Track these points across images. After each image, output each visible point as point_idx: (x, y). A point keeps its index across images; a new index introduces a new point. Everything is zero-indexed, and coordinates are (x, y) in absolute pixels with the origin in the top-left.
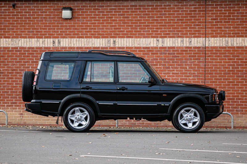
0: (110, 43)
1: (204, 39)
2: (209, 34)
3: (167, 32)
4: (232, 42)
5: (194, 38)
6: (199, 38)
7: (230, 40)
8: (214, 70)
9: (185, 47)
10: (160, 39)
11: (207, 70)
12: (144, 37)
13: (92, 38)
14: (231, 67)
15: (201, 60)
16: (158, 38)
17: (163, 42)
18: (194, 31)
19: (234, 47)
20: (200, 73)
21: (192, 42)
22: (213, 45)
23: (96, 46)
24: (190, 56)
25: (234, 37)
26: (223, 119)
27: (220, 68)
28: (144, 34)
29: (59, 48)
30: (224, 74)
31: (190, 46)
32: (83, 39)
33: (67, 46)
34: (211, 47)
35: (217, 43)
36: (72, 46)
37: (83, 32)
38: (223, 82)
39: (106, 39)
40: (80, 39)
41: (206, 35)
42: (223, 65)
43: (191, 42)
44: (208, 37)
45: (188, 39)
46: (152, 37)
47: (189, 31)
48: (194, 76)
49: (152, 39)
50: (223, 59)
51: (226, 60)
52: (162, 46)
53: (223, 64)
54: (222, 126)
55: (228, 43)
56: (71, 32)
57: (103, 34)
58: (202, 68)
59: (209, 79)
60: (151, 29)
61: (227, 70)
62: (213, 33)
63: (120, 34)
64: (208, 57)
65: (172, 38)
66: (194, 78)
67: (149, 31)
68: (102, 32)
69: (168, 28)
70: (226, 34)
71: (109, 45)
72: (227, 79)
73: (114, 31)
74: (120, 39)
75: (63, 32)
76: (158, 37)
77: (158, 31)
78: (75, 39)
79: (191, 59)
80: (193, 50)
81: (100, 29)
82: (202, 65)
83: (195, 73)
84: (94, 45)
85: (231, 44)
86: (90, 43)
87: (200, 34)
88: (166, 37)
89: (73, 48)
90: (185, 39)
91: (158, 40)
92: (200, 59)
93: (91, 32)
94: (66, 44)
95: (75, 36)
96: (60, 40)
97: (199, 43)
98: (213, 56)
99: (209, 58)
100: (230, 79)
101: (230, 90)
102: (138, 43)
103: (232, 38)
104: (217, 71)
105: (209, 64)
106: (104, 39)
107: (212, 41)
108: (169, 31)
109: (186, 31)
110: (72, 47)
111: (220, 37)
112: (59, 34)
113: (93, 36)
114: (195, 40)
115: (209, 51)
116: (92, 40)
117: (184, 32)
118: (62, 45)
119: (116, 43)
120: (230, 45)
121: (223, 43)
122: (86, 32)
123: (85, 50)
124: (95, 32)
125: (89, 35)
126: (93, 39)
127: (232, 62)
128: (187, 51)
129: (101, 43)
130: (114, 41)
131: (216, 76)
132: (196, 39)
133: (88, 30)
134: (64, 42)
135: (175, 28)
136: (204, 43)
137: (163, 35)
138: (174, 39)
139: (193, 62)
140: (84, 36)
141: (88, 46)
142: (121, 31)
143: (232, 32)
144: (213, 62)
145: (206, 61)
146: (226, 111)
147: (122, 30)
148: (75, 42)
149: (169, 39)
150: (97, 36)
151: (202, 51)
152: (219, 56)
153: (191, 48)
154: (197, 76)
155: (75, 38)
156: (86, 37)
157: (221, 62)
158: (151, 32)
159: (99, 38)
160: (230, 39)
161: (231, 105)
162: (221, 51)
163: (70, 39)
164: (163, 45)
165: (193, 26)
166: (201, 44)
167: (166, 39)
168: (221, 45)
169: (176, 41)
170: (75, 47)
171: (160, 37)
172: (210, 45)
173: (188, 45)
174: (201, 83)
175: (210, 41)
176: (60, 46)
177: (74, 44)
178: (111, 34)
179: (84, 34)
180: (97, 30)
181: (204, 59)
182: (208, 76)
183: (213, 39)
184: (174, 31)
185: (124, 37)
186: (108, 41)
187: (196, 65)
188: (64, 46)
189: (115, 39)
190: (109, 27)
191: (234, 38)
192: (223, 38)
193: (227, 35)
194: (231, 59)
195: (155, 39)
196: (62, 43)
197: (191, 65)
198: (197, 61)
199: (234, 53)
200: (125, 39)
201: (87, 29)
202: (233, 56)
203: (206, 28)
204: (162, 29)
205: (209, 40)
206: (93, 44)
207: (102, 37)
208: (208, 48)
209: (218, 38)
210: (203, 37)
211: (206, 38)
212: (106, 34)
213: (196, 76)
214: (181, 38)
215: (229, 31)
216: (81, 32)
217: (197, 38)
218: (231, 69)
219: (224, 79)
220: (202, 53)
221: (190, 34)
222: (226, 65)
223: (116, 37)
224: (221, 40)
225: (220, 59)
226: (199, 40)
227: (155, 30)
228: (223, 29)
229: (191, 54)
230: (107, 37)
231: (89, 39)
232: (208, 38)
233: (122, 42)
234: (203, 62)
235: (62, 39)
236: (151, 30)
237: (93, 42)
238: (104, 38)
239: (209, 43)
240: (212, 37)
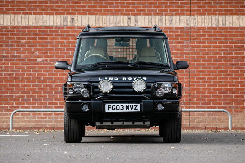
0: (67, 21)
1: (188, 17)
2: (194, 10)
3: (142, 8)
4: (224, 21)
5: (175, 16)
6: (182, 16)
7: (221, 19)
8: (201, 57)
9: (164, 27)
10: (133, 17)
11: (192, 57)
12: (112, 14)
13: (43, 15)
14: (222, 52)
15: (185, 44)
17: (136, 21)
18: (176, 7)
19: (226, 28)
21: (174, 21)
22: (200, 25)
23: (48, 25)
25: (226, 14)
26: (213, 119)
27: (208, 54)
28: (112, 10)
30: (214, 61)
31: (171, 26)
32: (30, 16)
33: (9, 24)
34: (198, 28)
35: (205, 22)
36: (16, 24)
37: (31, 7)
38: (212, 72)
39: (62, 16)
40: (27, 16)
41: (190, 13)
42: (213, 50)
43: (172, 20)
44: (194, 15)
45: (167, 17)
46: (122, 14)
47: (169, 7)
49: (122, 17)
50: (213, 43)
51: (216, 44)
52: (135, 25)
53: (212, 48)
54: (212, 126)
55: (218, 22)
56: (14, 6)
57: (58, 10)
58: (186, 54)
59: (195, 68)
60: (121, 3)
61: (217, 56)
62: (199, 10)
63: (79, 10)
64: (193, 40)
65: (147, 15)
67: (118, 6)
68: (57, 6)
69: (142, 3)
70: (217, 10)
71: (65, 24)
72: (217, 68)
73: (72, 6)
74: (80, 16)
75: (4, 6)
76: (129, 14)
77: (129, 7)
78: (20, 16)
79: (173, 43)
80: (174, 31)
81: (54, 3)
82: (186, 50)
83: (176, 60)
84: (45, 24)
85: (222, 23)
86: (40, 21)
87: (184, 10)
88: (140, 14)
89: (17, 27)
90: (164, 17)
91: (129, 19)
92: (183, 43)
93: (41, 6)
94: (8, 21)
95: (20, 12)
97: (183, 21)
98: (199, 39)
99: (195, 41)
100: (221, 68)
101: (221, 82)
102: (104, 22)
103: (224, 16)
104: (205, 57)
105: (195, 49)
106: (59, 16)
107: (199, 20)
108: (144, 7)
109: (166, 7)
110: (16, 27)
111: (209, 14)
113: (44, 12)
114: (177, 19)
115: (194, 32)
116: (43, 17)
117: (163, 8)
118: (2, 23)
119: (75, 22)
120: (221, 25)
121: (213, 22)
122: (34, 6)
123: (33, 30)
124: (47, 6)
125: (38, 11)
126: (45, 16)
127: (224, 46)
129: (55, 21)
130: (73, 20)
131: (205, 64)
132: (178, 17)
133: (38, 4)
134: (5, 20)
135: (151, 3)
136: (189, 22)
137: (136, 12)
138: (150, 17)
139: (175, 46)
140: (33, 12)
141: (38, 25)
142: (81, 6)
143: (223, 9)
144: (199, 46)
145: (191, 44)
146: (217, 108)
147: (82, 4)
148: (20, 20)
149: (144, 16)
150: (50, 13)
151: (186, 32)
152: (207, 39)
153: (172, 28)
155: (20, 14)
156: (35, 14)
157: (210, 47)
158: (120, 8)
159: (53, 14)
160: (220, 17)
161: (223, 100)
162: (210, 32)
163: (12, 16)
164: (137, 24)
165: (174, 1)
166: (185, 23)
167: (139, 17)
168: (210, 25)
169: (153, 20)
170: (20, 26)
171: (133, 14)
172: (196, 25)
173: (168, 25)
174: (185, 72)
175: (196, 20)
177: (18, 22)
178: (68, 10)
179: (32, 10)
180: (49, 4)
181: (188, 42)
182: (194, 64)
183: (199, 17)
184: (151, 7)
185: (85, 14)
186: (64, 19)
187: (178, 50)
188: (5, 24)
189: (73, 16)
190: (65, 1)
191: (227, 16)
192: (212, 16)
193: (217, 13)
194: (222, 43)
195: (126, 17)
197: (172, 50)
198: (179, 45)
199: (226, 35)
200: (87, 16)
201: (36, 2)
202: (225, 39)
203: (190, 3)
204: (134, 3)
205: (195, 19)
206: (44, 22)
207: (57, 14)
208: (194, 28)
209: (205, 16)
210: (187, 15)
211: (190, 15)
212: (62, 10)
214: (159, 16)
215: (219, 7)
216: (28, 6)
217: (180, 15)
218: (222, 55)
219: (214, 68)
220: (186, 35)
221: (170, 10)
222: (216, 50)
223: (74, 14)
224: (210, 19)
225: (208, 43)
226: (182, 18)
227: (126, 5)
228: (212, 5)
229: (172, 36)
230: (63, 14)
231: (38, 16)
232: (193, 16)
233: (83, 20)
234: (187, 46)
235: (2, 15)
236: (120, 5)
237: (44, 20)
238: (59, 15)
239: (195, 22)
240: (198, 14)
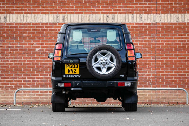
0: (59, 19)
1: (155, 15)
2: (159, 10)
3: (118, 8)
4: (183, 18)
5: (144, 14)
6: (150, 14)
7: (181, 16)
8: (165, 47)
9: (135, 23)
10: (111, 16)
11: (158, 46)
12: (94, 13)
13: (40, 14)
14: (182, 43)
15: (152, 36)
16: (108, 14)
17: (113, 18)
18: (145, 7)
19: (185, 23)
20: (152, 50)
21: (143, 19)
22: (164, 21)
23: (44, 22)
24: (140, 32)
25: (185, 13)
26: (174, 95)
27: (170, 44)
28: (94, 10)
29: (5, 23)
30: (175, 50)
31: (141, 22)
32: (30, 15)
33: (14, 21)
34: (162, 23)
35: (168, 19)
36: (19, 22)
37: (31, 8)
38: (174, 58)
39: (55, 15)
40: (28, 15)
41: (156, 11)
42: (174, 41)
43: (141, 18)
44: (159, 13)
45: (138, 15)
46: (103, 13)
47: (139, 7)
48: (145, 52)
49: (102, 15)
50: (174, 35)
51: (177, 36)
53: (173, 40)
54: (173, 102)
55: (178, 19)
56: (17, 7)
57: (52, 10)
58: (153, 44)
59: (160, 55)
60: (101, 4)
61: (178, 46)
62: (164, 10)
63: (69, 10)
64: (159, 33)
65: (122, 14)
66: (145, 54)
67: (99, 7)
68: (51, 7)
69: (118, 4)
70: (177, 9)
71: (58, 21)
72: (177, 55)
73: (63, 7)
74: (69, 15)
75: (10, 7)
76: (108, 13)
77: (108, 7)
78: (22, 15)
79: (142, 35)
80: (143, 26)
81: (49, 4)
82: (153, 41)
83: (145, 49)
84: (42, 21)
86: (38, 19)
87: (151, 10)
88: (116, 13)
89: (20, 24)
90: (135, 15)
91: (108, 17)
92: (150, 35)
93: (38, 7)
94: (13, 19)
95: (23, 12)
96: (6, 15)
97: (150, 19)
98: (163, 32)
99: (160, 34)
100: (181, 55)
101: (181, 66)
102: (88, 20)
103: (183, 14)
104: (168, 47)
105: (160, 40)
106: (52, 15)
107: (163, 18)
109: (137, 7)
111: (171, 13)
112: (5, 10)
113: (41, 12)
114: (146, 17)
115: (159, 27)
116: (40, 16)
117: (135, 8)
118: (8, 21)
119: (65, 19)
120: (181, 21)
121: (174, 19)
122: (33, 7)
123: (33, 26)
124: (43, 7)
125: (36, 11)
126: (42, 15)
127: (183, 38)
128: (138, 27)
129: (50, 19)
130: (63, 17)
131: (167, 52)
132: (146, 15)
133: (36, 6)
134: (11, 18)
135: (125, 4)
136: (155, 19)
137: (113, 11)
138: (124, 15)
139: (144, 38)
140: (32, 12)
141: (37, 22)
142: (70, 7)
143: (182, 8)
144: (164, 38)
145: (157, 37)
146: (178, 87)
147: (71, 6)
148: (22, 18)
149: (119, 15)
150: (46, 12)
151: (153, 27)
152: (170, 32)
153: (141, 24)
154: (148, 52)
155: (22, 14)
156: (34, 13)
157: (172, 38)
158: (101, 8)
159: (48, 13)
160: (180, 15)
161: (182, 81)
162: (172, 27)
163: (16, 15)
164: (114, 21)
165: (143, 2)
166: (152, 20)
167: (116, 15)
168: (172, 21)
169: (127, 17)
170: (22, 23)
171: (111, 13)
172: (161, 21)
173: (138, 21)
174: (152, 59)
175: (161, 17)
176: (6, 21)
177: (21, 20)
178: (60, 10)
179: (32, 10)
180: (45, 6)
181: (155, 35)
182: (159, 52)
183: (163, 15)
184: (125, 7)
185: (73, 13)
186: (57, 17)
187: (147, 41)
188: (11, 22)
189: (64, 15)
190: (58, 3)
191: (185, 14)
192: (174, 14)
193: (178, 11)
194: (182, 35)
195: (105, 15)
196: (8, 19)
197: (142, 41)
198: (147, 37)
199: (185, 29)
200: (75, 15)
201: (35, 4)
202: (183, 32)
203: (156, 4)
204: (112, 4)
205: (160, 16)
206: (41, 20)
207: (51, 13)
208: (159, 24)
209: (168, 14)
210: (154, 14)
211: (156, 14)
212: (55, 10)
213: (147, 52)
214: (132, 14)
215: (179, 7)
216: (28, 7)
217: (148, 14)
218: (182, 45)
219: (175, 55)
220: (153, 30)
221: (140, 10)
222: (176, 41)
223: (65, 13)
224: (172, 16)
225: (170, 35)
226: (150, 16)
227: (105, 6)
228: (174, 5)
229: (142, 30)
230: (56, 13)
231: (37, 15)
232: (158, 14)
233: (72, 18)
234: (153, 38)
235: (9, 14)
236: (100, 6)
237: (41, 18)
239: (160, 19)
240: (162, 13)
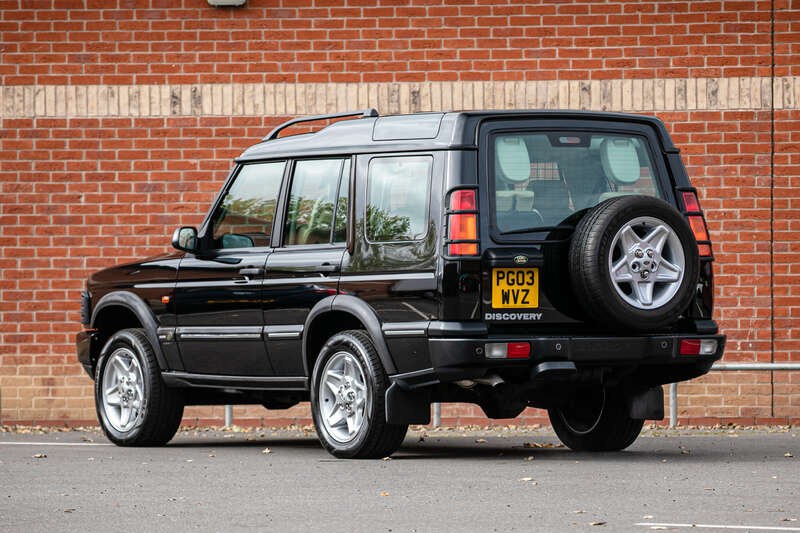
0: (398, 101)
1: (767, 80)
2: (784, 61)
3: (624, 58)
5: (726, 80)
6: (747, 79)
9: (692, 113)
10: (595, 85)
11: (779, 202)
12: (532, 77)
13: (327, 82)
15: (756, 164)
16: (587, 79)
17: (606, 96)
18: (727, 50)
20: (755, 215)
21: (722, 95)
23: (342, 112)
24: (711, 149)
28: (532, 65)
29: (195, 120)
31: (713, 109)
32: (290, 87)
33: (228, 112)
34: (796, 113)
36: (249, 112)
37: (293, 60)
39: (384, 85)
40: (281, 86)
41: (773, 67)
43: (715, 93)
44: (784, 74)
45: (702, 82)
46: (569, 76)
47: (708, 50)
48: (730, 224)
49: (564, 83)
52: (605, 108)
56: (242, 58)
57: (372, 67)
58: (760, 193)
59: (787, 237)
60: (559, 43)
63: (435, 66)
64: (782, 150)
65: (639, 78)
66: (728, 232)
67: (551, 53)
68: (369, 56)
69: (624, 42)
71: (393, 108)
73: (413, 55)
74: (436, 85)
75: (214, 58)
76: (585, 76)
77: (584, 53)
78: (259, 87)
79: (717, 161)
80: (722, 125)
81: (360, 45)
82: (760, 182)
83: (731, 215)
84: (333, 108)
86: (318, 102)
87: (752, 61)
88: (617, 75)
89: (251, 121)
90: (691, 82)
91: (584, 89)
92: (751, 160)
93: (322, 57)
94: (225, 103)
95: (261, 76)
96: (199, 88)
97: (749, 95)
99: (789, 154)
102: (507, 101)
105: (787, 179)
106: (374, 86)
107: (799, 90)
108: (629, 52)
109: (697, 51)
110: (249, 119)
112: (197, 68)
113: (330, 73)
114: (732, 87)
115: (785, 127)
116: (327, 89)
117: (689, 56)
118: (207, 111)
119: (422, 102)
122: (301, 56)
124: (338, 57)
125: (313, 72)
126: (332, 85)
128: (700, 128)
129: (363, 100)
130: (415, 95)
132: (735, 81)
133: (312, 51)
134: (218, 100)
135: (652, 41)
136: (767, 97)
137: (605, 69)
138: (649, 83)
139: (725, 170)
140: (297, 74)
141: (313, 113)
142: (441, 54)
145: (775, 165)
147: (443, 49)
148: (259, 99)
149: (630, 81)
150: (348, 75)
151: (760, 127)
153: (715, 115)
154: (741, 225)
155: (261, 81)
156: (303, 79)
158: (557, 57)
159: (356, 80)
163: (238, 87)
164: (608, 106)
165: (722, 33)
166: (756, 100)
167: (616, 83)
169: (658, 91)
170: (260, 119)
171: (595, 76)
172: (792, 105)
173: (703, 106)
174: (758, 250)
175: (791, 89)
176: (198, 111)
177: (255, 106)
178: (402, 67)
179: (295, 68)
180: (344, 51)
181: (766, 158)
182: (785, 226)
184: (651, 52)
185: (451, 78)
186: (391, 94)
187: (737, 182)
188: (217, 112)
189: (417, 84)
190: (393, 39)
195: (575, 84)
196: (206, 101)
197: (717, 182)
198: (739, 166)
200: (458, 85)
201: (306, 46)
203: (772, 38)
204: (600, 42)
205: (788, 87)
206: (331, 105)
207: (368, 79)
208: (783, 114)
210: (763, 76)
211: (773, 75)
212: (383, 67)
213: (736, 224)
214: (678, 80)
216: (284, 57)
217: (739, 76)
220: (760, 138)
221: (711, 62)
223: (420, 78)
226: (748, 86)
227: (574, 47)
229: (718, 139)
230: (387, 78)
231: (313, 85)
232: (780, 79)
233: (447, 94)
234: (763, 171)
235: (209, 86)
236: (557, 49)
237: (332, 97)
238: (376, 81)
239: (786, 96)
240: (796, 72)
